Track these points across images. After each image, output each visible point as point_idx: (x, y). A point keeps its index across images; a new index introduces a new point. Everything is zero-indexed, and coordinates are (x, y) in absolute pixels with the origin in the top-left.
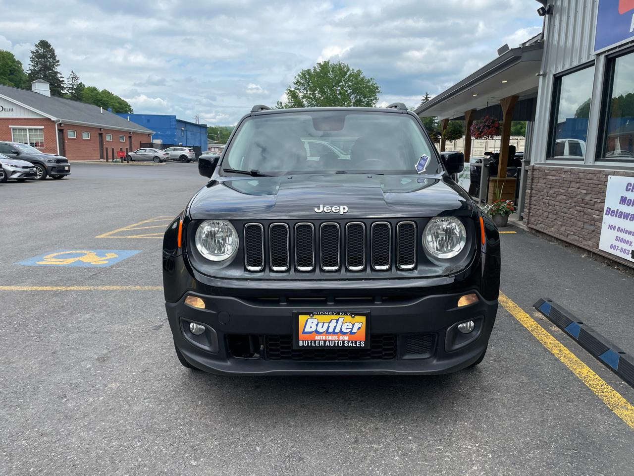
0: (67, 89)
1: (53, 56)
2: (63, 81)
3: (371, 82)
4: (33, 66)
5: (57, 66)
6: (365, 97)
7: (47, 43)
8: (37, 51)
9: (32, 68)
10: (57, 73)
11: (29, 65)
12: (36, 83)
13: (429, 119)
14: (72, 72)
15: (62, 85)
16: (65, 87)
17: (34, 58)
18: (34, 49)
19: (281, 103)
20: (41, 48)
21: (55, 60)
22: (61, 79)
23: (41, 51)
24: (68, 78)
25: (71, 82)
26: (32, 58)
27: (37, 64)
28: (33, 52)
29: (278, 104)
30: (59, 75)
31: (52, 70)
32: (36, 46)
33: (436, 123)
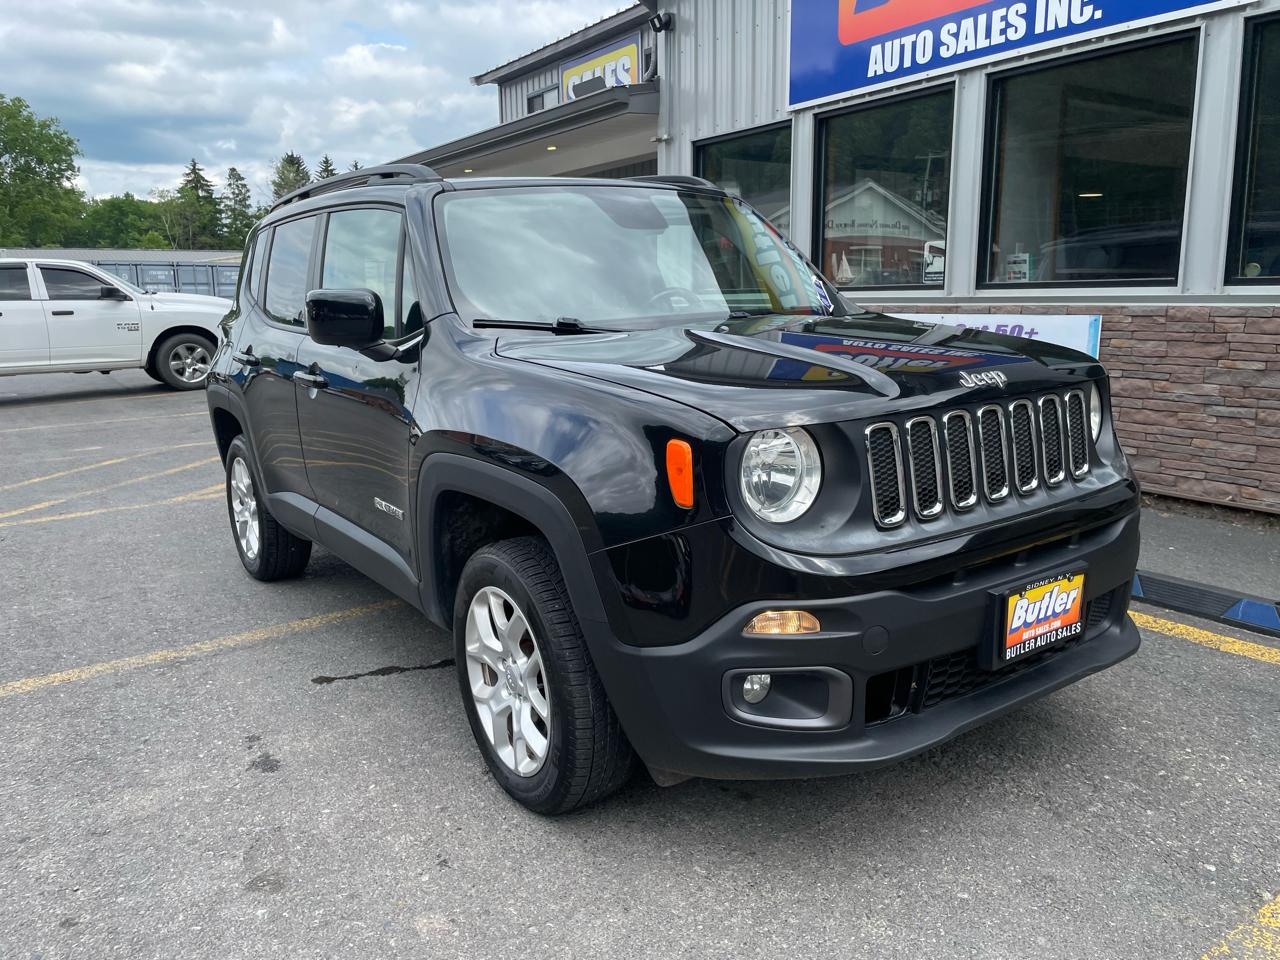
3: (53, 128)
6: (40, 162)
13: (208, 217)
33: (226, 225)
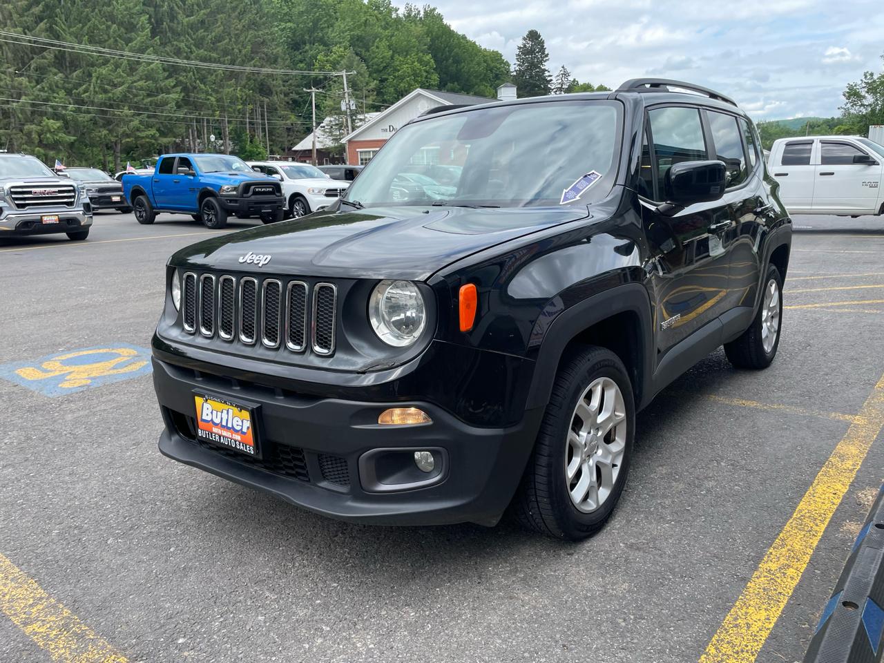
0: (554, 90)
1: (542, 49)
2: (551, 80)
4: (519, 65)
5: (545, 61)
7: (536, 32)
8: (525, 46)
9: (517, 68)
10: (545, 70)
11: (515, 64)
12: (502, 89)
14: (563, 67)
15: (549, 86)
16: (553, 88)
17: (520, 56)
18: (520, 43)
19: (872, 75)
20: (529, 40)
21: (543, 53)
22: (549, 79)
23: (529, 44)
24: (558, 76)
25: (560, 81)
26: (519, 55)
27: (523, 63)
28: (519, 48)
29: (866, 77)
30: (547, 74)
31: (540, 68)
32: (524, 39)
